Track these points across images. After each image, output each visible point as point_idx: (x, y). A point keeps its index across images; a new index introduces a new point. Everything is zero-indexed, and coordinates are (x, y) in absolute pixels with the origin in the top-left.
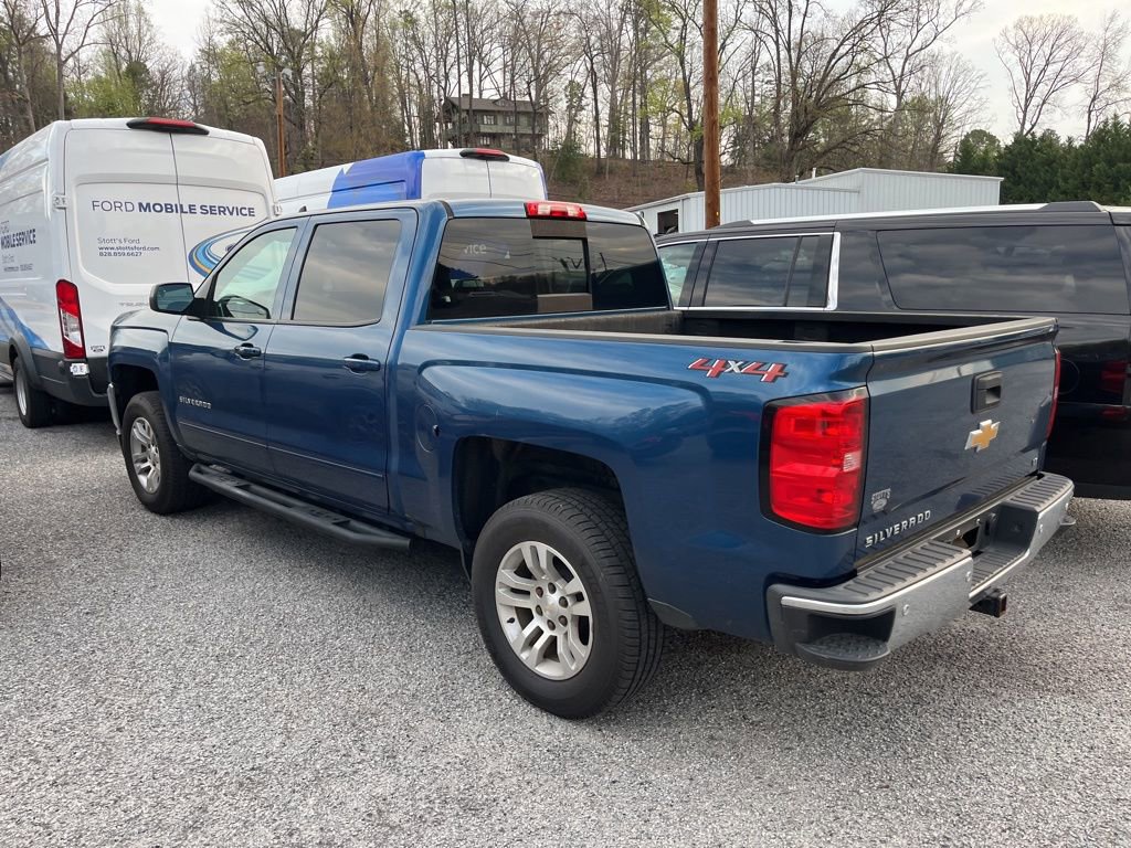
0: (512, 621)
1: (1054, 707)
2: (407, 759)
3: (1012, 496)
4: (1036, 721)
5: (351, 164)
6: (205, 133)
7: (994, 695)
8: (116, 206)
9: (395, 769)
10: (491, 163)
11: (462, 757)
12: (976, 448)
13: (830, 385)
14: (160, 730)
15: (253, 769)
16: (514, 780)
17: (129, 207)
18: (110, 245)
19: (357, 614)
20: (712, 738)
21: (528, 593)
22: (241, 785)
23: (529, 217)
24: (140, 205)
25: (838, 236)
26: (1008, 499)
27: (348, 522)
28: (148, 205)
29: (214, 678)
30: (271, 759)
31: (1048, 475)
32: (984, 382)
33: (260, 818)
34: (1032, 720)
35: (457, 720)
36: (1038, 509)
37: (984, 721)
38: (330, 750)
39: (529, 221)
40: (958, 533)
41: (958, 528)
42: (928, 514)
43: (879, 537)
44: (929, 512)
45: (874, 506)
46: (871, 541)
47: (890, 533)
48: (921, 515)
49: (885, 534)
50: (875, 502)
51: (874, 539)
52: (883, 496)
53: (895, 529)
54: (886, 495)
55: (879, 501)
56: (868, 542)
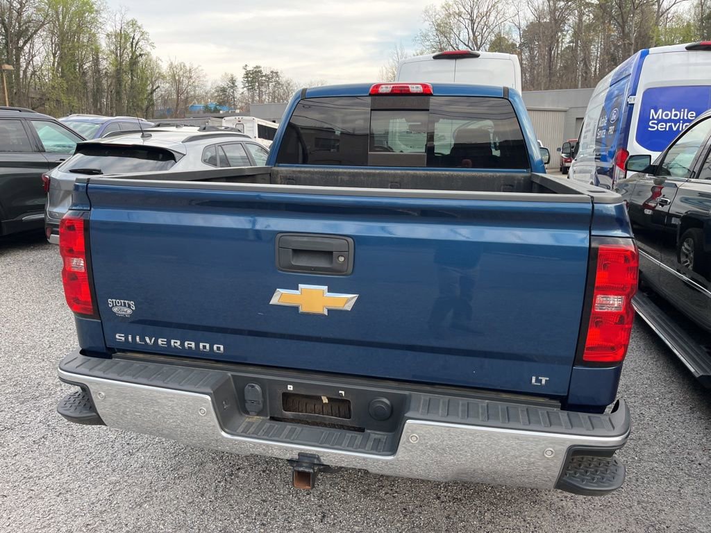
6: (478, 56)
12: (297, 309)
39: (370, 98)
40: (290, 388)
41: (291, 383)
42: (219, 348)
43: (134, 338)
44: (222, 347)
45: (115, 310)
46: (123, 339)
47: (151, 341)
48: (208, 346)
49: (142, 339)
50: (113, 306)
51: (127, 339)
52: (125, 306)
53: (160, 341)
54: (129, 306)
55: (120, 308)
56: (117, 337)
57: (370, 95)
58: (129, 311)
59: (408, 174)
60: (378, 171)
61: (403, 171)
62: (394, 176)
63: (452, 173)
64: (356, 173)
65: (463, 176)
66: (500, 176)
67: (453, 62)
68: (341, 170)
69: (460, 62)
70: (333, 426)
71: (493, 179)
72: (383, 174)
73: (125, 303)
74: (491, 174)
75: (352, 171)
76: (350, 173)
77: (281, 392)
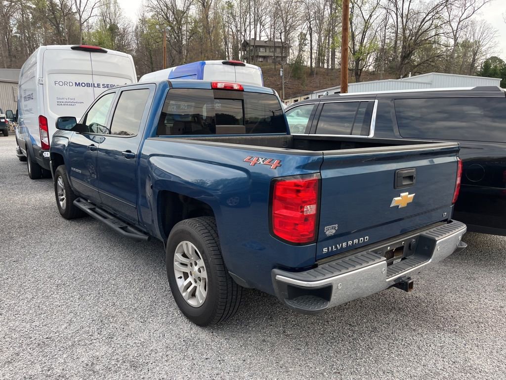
0: (181, 277)
1: (443, 339)
2: (118, 340)
3: (428, 231)
4: (430, 346)
5: (176, 67)
6: (106, 52)
7: (414, 330)
8: (65, 84)
9: (109, 344)
10: (237, 67)
11: (142, 340)
12: (398, 206)
13: (302, 171)
14: (17, 316)
15: (47, 338)
16: (161, 354)
17: (71, 84)
18: (62, 101)
19: (128, 269)
20: (264, 341)
21: (187, 265)
22: (39, 345)
23: (212, 89)
24: (76, 83)
25: (376, 101)
26: (424, 233)
27: (127, 227)
28: (79, 83)
29: (52, 294)
30: (57, 334)
31: (455, 221)
32: (402, 174)
33: (40, 361)
34: (429, 345)
35: (149, 323)
36: (437, 239)
37: (403, 343)
38: (85, 332)
39: (212, 91)
40: (389, 248)
42: (367, 238)
43: (332, 248)
45: (327, 233)
46: (327, 251)
47: (339, 247)
48: (362, 238)
49: (336, 247)
50: (327, 231)
51: (328, 249)
52: (333, 228)
53: (344, 245)
54: (335, 227)
55: (330, 231)
56: (324, 251)
58: (334, 231)
77: (385, 252)
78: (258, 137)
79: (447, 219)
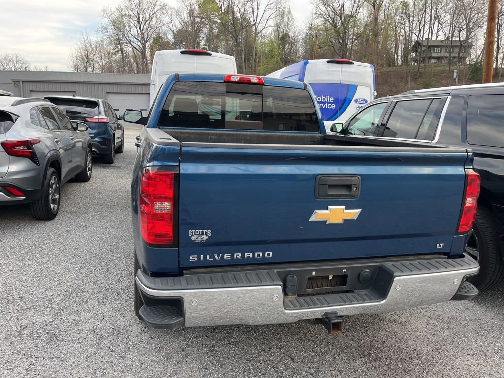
6: (210, 55)
10: (343, 66)
25: (449, 98)
26: (389, 264)
32: (329, 181)
36: (397, 274)
39: (225, 83)
40: (314, 273)
41: (314, 270)
42: (269, 255)
43: (205, 258)
44: (271, 254)
45: (193, 238)
46: (196, 259)
47: (218, 258)
48: (261, 254)
49: (212, 257)
50: (192, 235)
51: (199, 258)
52: (203, 234)
53: (226, 257)
54: (206, 234)
55: (199, 236)
56: (191, 258)
57: (225, 82)
58: (205, 238)
59: (254, 135)
60: (235, 133)
61: (252, 133)
62: (246, 136)
63: (281, 134)
64: (221, 133)
65: (288, 136)
66: (308, 136)
67: (194, 56)
68: (210, 132)
69: (199, 57)
70: (333, 293)
71: (304, 138)
72: (239, 134)
73: (203, 232)
74: (302, 135)
75: (218, 132)
76: (216, 134)
77: (307, 277)
78: (276, 134)
79: (449, 253)
